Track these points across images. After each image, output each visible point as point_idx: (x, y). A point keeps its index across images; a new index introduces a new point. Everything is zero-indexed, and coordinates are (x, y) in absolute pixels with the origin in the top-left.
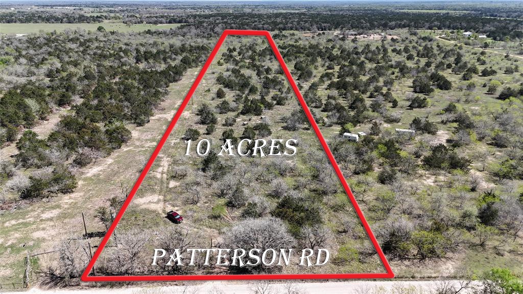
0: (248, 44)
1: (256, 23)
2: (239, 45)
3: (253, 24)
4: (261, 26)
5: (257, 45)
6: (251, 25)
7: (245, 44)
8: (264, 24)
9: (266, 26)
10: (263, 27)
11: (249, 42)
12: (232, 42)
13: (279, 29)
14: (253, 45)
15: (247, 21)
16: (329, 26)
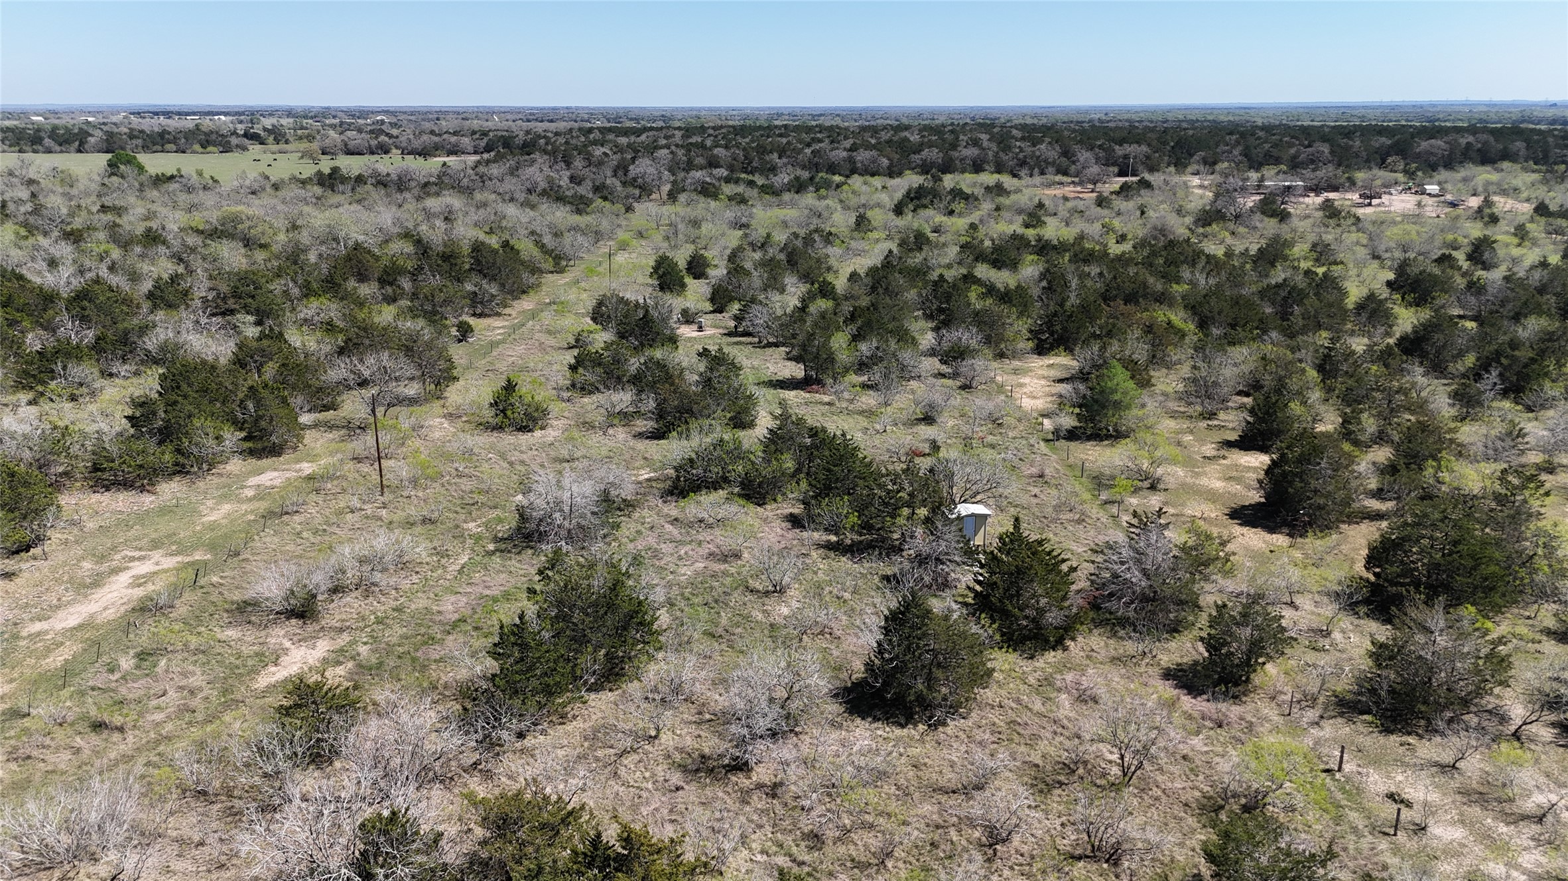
0: (780, 237)
1: (817, 146)
2: (734, 238)
3: (808, 151)
4: (845, 154)
5: (829, 238)
6: (800, 151)
7: (763, 232)
8: (853, 149)
9: (863, 156)
10: (851, 160)
11: (785, 224)
12: (696, 223)
13: (925, 169)
14: (808, 241)
15: (784, 140)
16: (1148, 157)
